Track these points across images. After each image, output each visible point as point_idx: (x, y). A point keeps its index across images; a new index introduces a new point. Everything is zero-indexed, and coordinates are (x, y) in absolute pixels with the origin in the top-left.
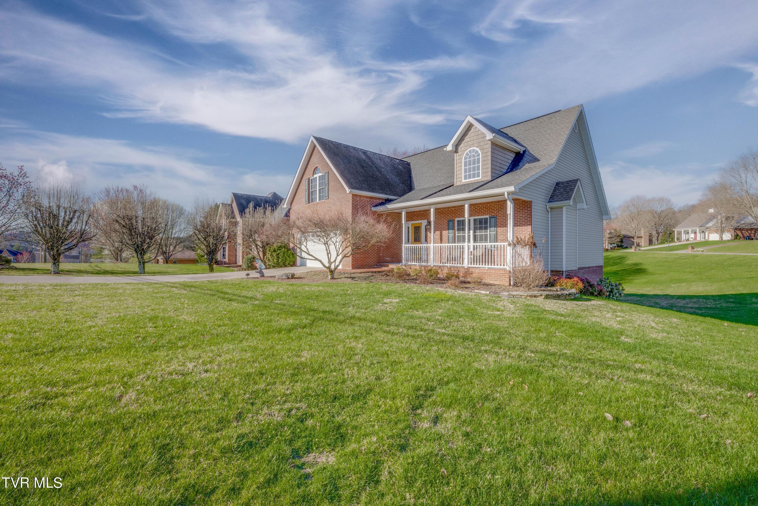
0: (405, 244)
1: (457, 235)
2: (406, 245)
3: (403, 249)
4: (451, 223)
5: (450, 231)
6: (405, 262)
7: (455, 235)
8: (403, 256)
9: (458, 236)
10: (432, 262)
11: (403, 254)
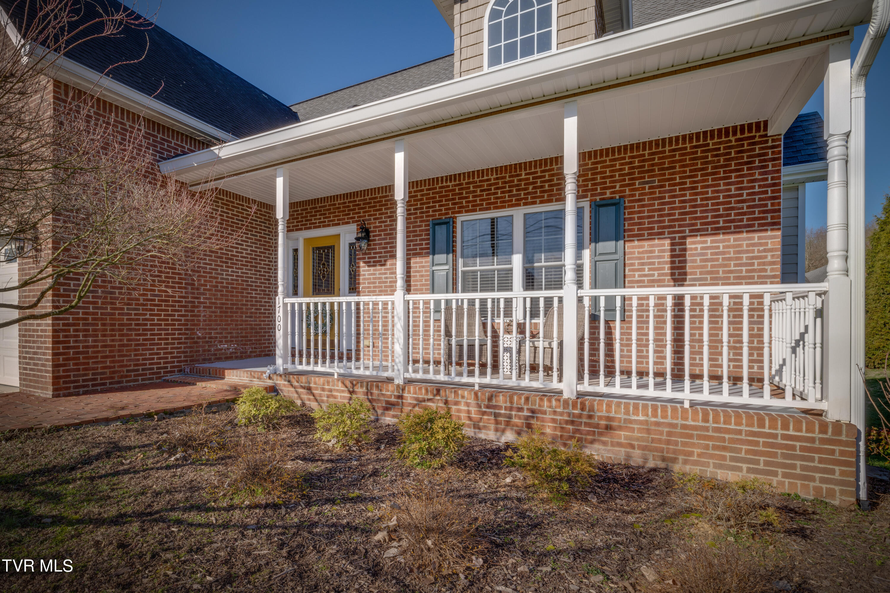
0: (287, 296)
1: (461, 268)
2: (287, 300)
3: (279, 313)
4: (441, 232)
5: (441, 258)
6: (285, 362)
7: (455, 269)
8: (280, 342)
9: (464, 272)
10: (401, 367)
11: (279, 335)
